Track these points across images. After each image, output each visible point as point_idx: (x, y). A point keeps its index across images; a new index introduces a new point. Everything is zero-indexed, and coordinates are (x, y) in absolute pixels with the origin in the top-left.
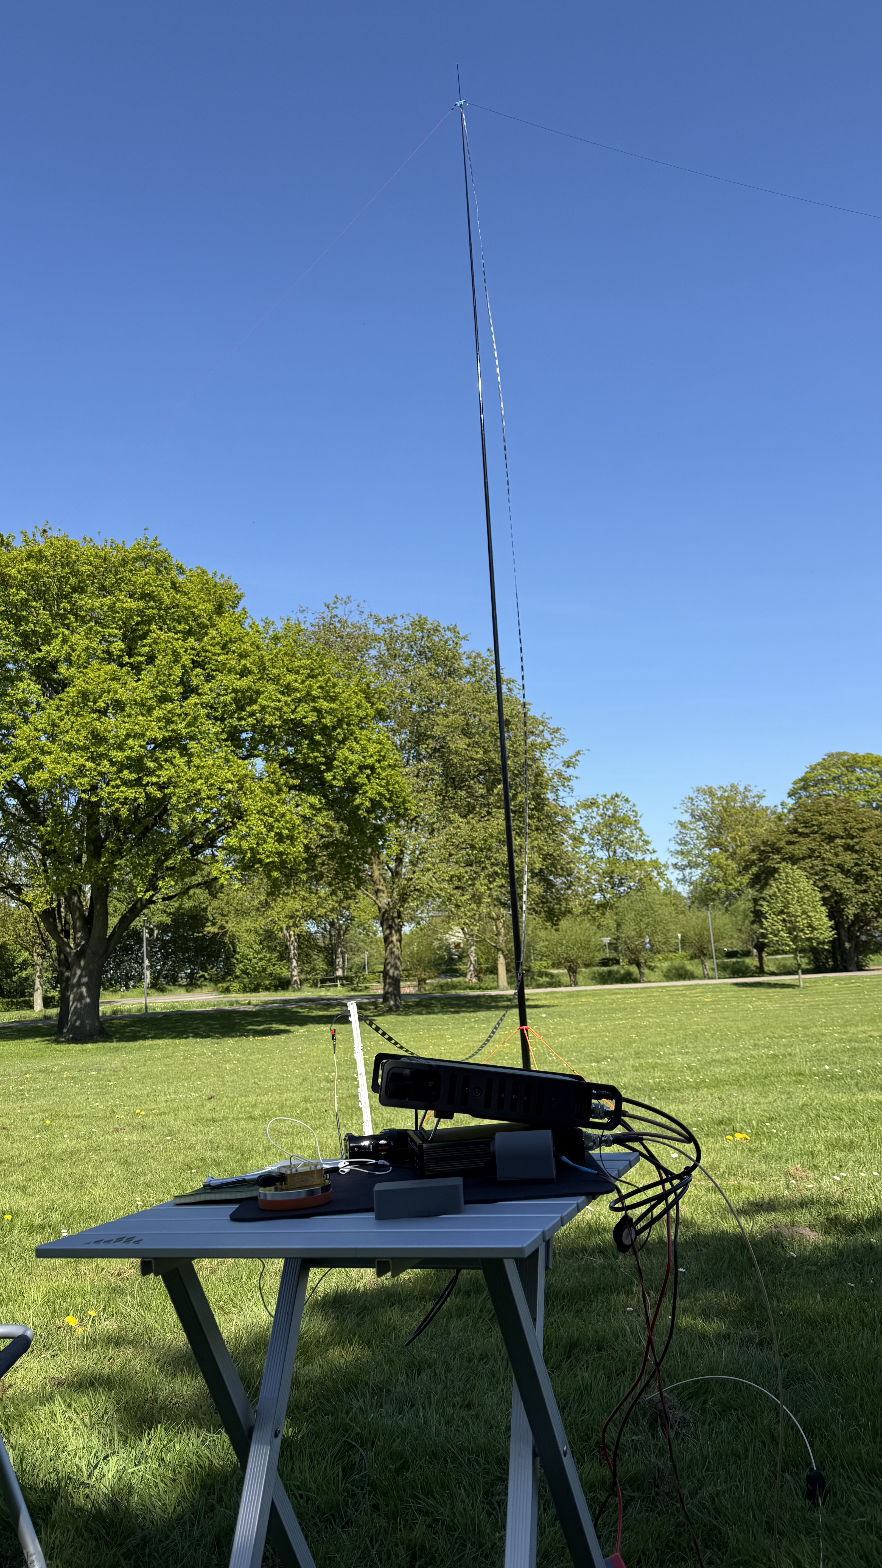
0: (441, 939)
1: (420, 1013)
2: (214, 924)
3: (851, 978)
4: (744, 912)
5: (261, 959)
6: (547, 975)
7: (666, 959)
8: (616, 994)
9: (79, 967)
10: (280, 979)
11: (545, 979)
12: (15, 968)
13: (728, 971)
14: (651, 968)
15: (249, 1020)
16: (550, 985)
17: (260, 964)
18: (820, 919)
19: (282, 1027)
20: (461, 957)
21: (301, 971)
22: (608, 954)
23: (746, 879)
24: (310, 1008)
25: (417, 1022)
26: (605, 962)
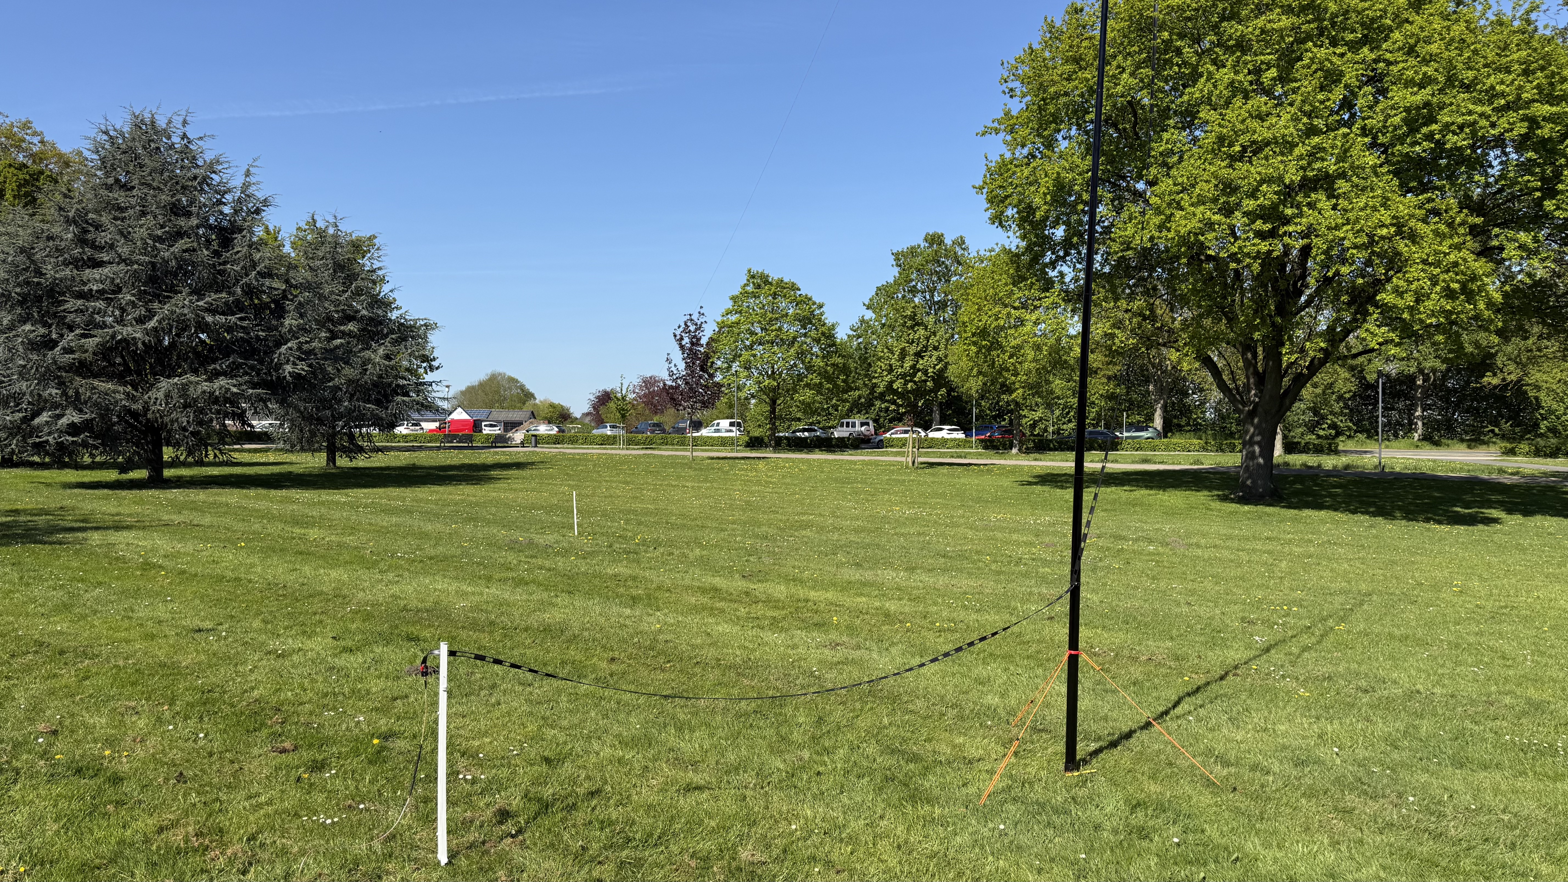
9: (1252, 424)
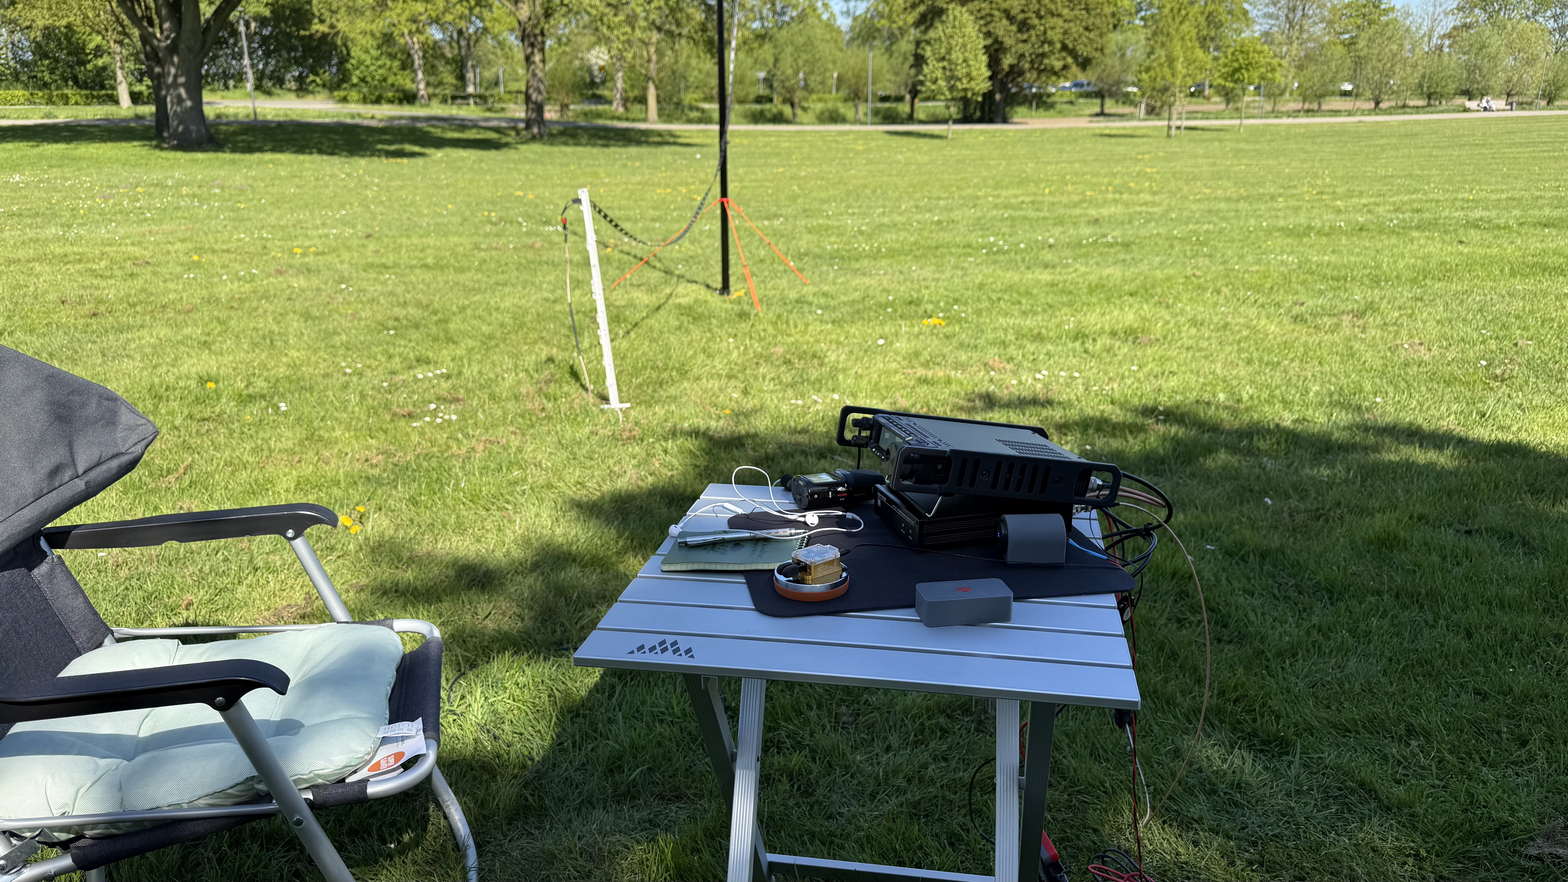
0: (582, 59)
1: (566, 144)
2: (322, 21)
3: (996, 131)
4: (905, 54)
5: (380, 67)
6: (698, 109)
7: (820, 100)
8: (770, 136)
9: (173, 64)
10: (404, 91)
11: (695, 114)
12: (87, 55)
13: (880, 116)
14: (804, 109)
15: (377, 137)
16: (700, 121)
17: (380, 71)
18: (979, 69)
19: (417, 149)
20: (603, 82)
21: (428, 84)
22: (762, 90)
23: (912, 18)
24: (444, 129)
25: (565, 155)
26: (759, 100)
